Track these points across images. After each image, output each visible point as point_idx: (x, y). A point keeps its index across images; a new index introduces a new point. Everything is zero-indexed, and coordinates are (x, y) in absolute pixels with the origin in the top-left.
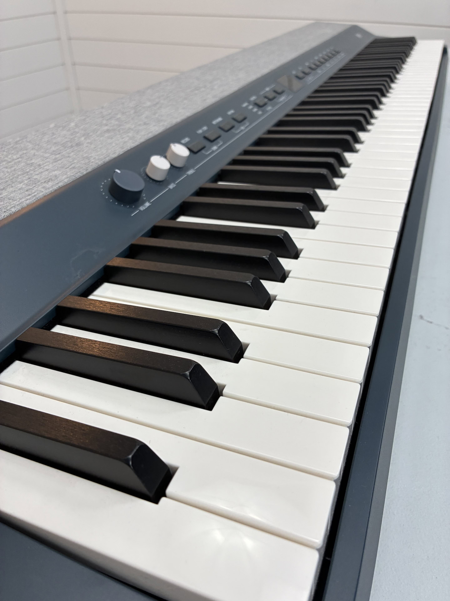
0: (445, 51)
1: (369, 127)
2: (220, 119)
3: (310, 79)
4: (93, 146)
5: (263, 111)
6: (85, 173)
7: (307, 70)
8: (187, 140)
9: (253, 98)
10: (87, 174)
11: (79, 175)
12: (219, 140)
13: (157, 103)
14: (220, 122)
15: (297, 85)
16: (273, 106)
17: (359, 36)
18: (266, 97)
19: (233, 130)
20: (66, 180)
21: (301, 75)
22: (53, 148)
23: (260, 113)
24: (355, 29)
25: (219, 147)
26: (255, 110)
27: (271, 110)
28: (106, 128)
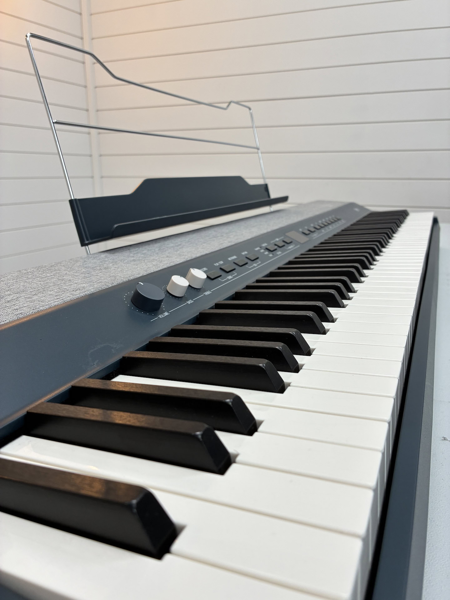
0: (435, 221)
1: (372, 267)
2: (235, 257)
3: (315, 235)
4: (119, 270)
5: (273, 254)
6: (110, 286)
7: (313, 230)
8: (205, 269)
9: (264, 245)
10: (112, 287)
11: (105, 287)
12: (234, 272)
13: (180, 245)
14: (235, 259)
15: (304, 239)
16: (283, 252)
17: (357, 210)
18: (276, 245)
19: (246, 266)
20: (92, 290)
21: (307, 232)
22: (84, 270)
23: (271, 255)
24: (352, 205)
25: (234, 277)
26: (267, 253)
27: (280, 254)
28: (132, 259)
